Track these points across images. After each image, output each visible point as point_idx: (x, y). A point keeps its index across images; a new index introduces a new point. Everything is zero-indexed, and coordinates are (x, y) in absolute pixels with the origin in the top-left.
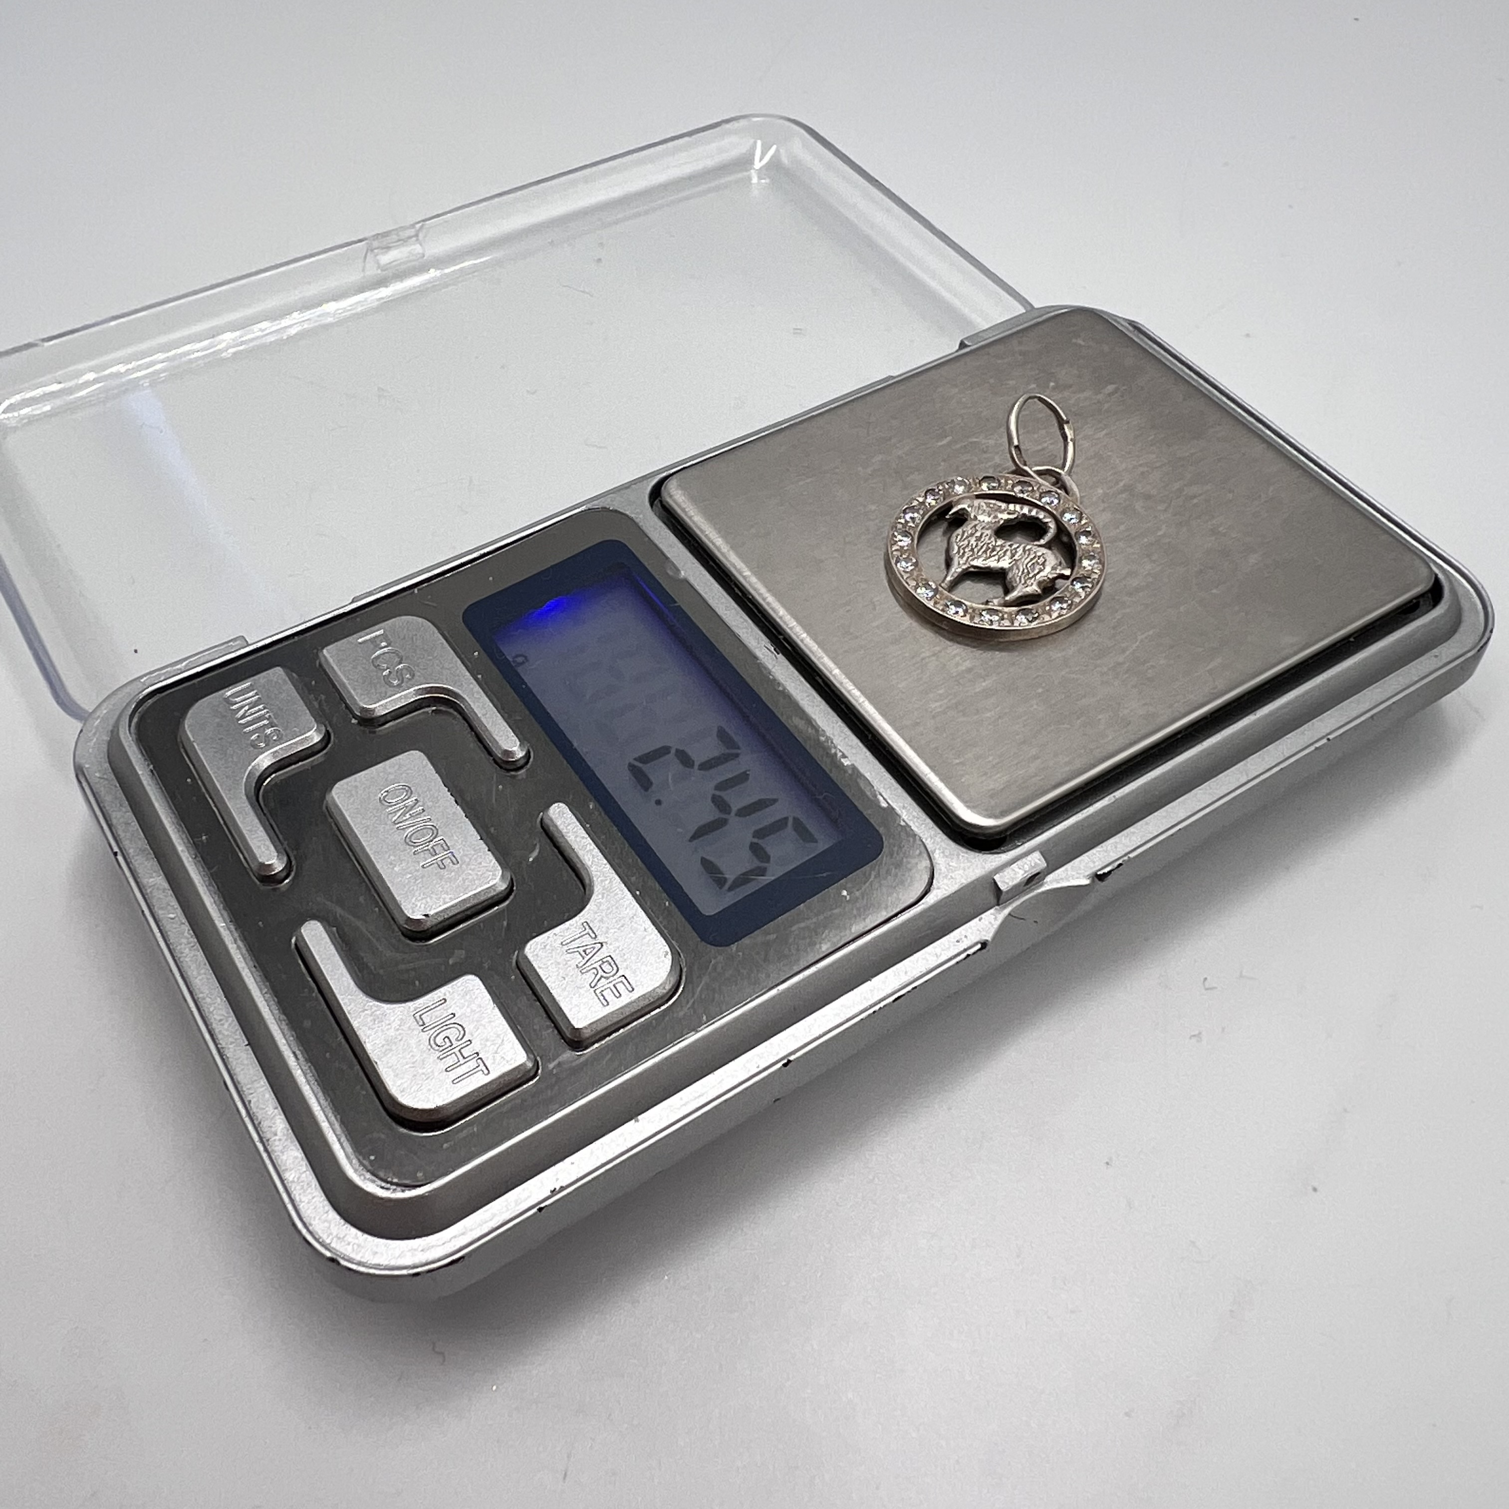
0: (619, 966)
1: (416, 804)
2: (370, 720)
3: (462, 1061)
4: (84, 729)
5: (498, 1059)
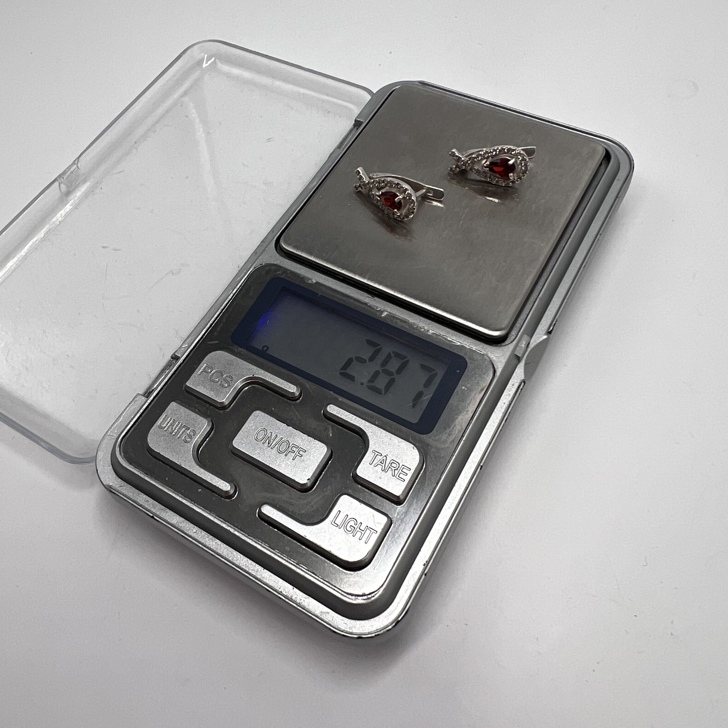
0: (399, 463)
2: (226, 406)
3: (363, 532)
4: (98, 469)
5: (376, 524)
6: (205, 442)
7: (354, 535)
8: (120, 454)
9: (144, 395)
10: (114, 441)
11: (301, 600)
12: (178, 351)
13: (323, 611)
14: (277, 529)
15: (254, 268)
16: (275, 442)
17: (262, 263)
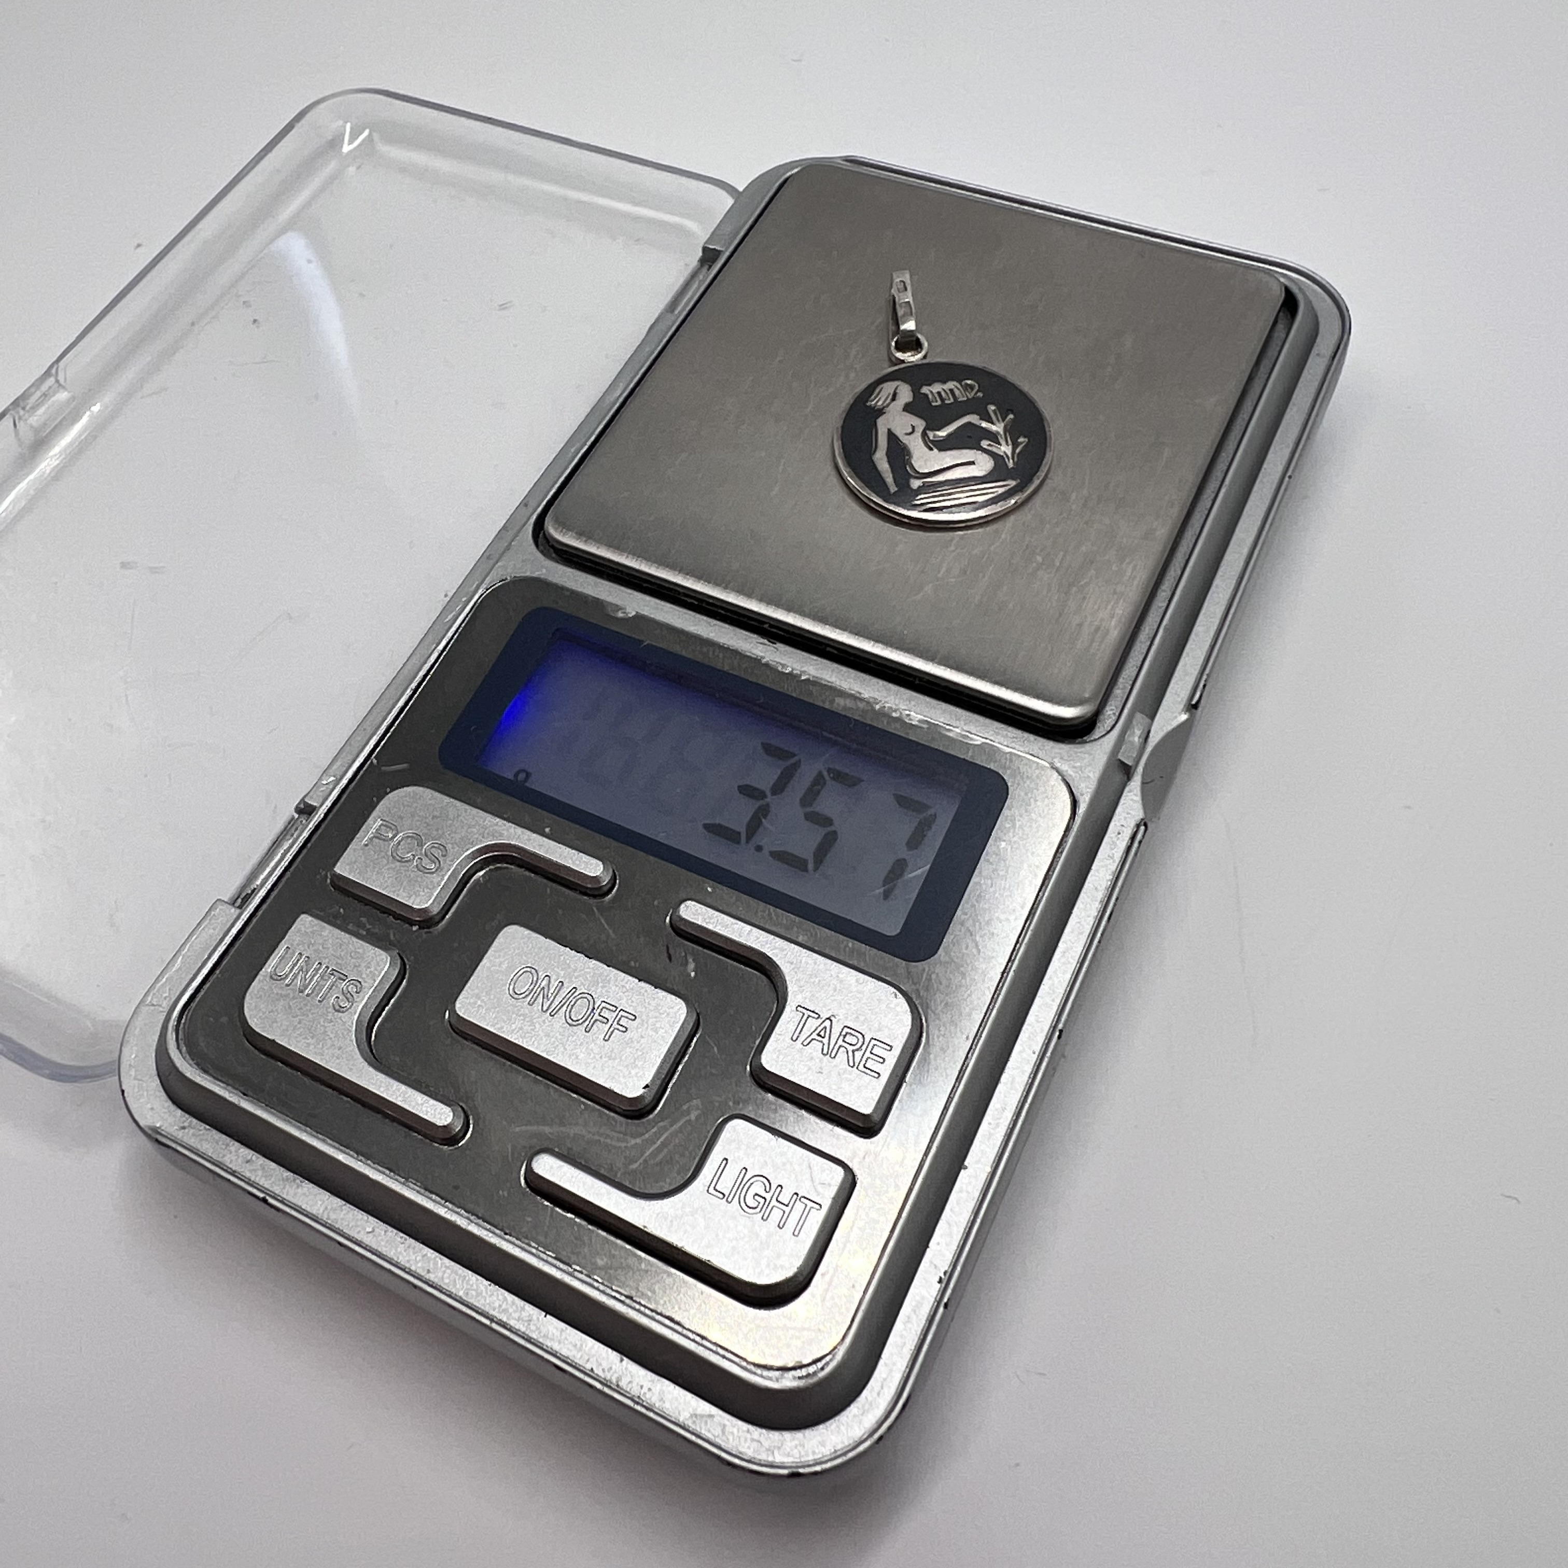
0: (864, 1033)
1: (549, 981)
2: (431, 918)
3: (787, 1209)
4: (124, 1088)
5: (819, 1188)
6: (387, 1008)
7: (765, 1218)
8: (178, 1048)
9: (233, 903)
10: (162, 1017)
11: (642, 1387)
12: (311, 794)
13: (699, 1412)
14: (572, 1213)
15: (487, 590)
16: (558, 999)
17: (504, 578)
